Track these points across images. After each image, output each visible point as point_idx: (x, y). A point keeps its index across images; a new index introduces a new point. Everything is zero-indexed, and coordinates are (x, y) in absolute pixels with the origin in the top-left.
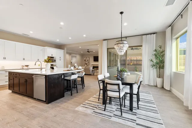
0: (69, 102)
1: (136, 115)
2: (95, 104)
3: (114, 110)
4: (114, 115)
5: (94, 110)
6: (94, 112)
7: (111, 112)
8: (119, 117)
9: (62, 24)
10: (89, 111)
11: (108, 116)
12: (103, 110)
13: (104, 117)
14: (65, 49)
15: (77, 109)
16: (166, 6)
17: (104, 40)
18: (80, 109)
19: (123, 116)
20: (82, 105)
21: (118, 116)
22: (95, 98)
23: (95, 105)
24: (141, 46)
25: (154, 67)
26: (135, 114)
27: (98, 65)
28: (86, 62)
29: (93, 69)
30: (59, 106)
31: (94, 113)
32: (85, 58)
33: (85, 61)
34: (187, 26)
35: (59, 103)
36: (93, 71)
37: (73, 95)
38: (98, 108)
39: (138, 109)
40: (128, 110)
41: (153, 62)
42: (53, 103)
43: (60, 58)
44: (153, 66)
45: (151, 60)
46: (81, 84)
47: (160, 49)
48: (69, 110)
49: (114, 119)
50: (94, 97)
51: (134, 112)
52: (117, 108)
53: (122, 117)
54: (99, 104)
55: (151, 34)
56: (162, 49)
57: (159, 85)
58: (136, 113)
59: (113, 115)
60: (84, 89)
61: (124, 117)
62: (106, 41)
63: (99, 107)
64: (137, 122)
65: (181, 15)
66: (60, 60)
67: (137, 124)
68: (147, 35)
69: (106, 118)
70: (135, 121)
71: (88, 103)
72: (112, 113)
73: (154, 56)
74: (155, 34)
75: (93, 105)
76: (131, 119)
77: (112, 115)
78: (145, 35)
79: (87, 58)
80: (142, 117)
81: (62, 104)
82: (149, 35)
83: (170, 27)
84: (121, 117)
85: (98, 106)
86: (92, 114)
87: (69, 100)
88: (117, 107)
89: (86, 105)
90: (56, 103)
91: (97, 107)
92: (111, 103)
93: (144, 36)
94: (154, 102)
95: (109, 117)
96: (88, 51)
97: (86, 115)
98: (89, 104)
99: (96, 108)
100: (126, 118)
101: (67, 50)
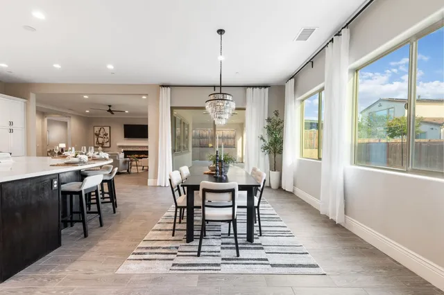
0: (87, 255)
1: (262, 249)
2: (169, 246)
3: (218, 249)
4: (223, 259)
5: (172, 260)
6: (174, 265)
7: (213, 256)
8: (234, 262)
9: (39, 15)
10: (161, 267)
11: (213, 265)
12: (195, 256)
13: (203, 272)
14: (33, 96)
15: (121, 271)
16: (297, 40)
17: (163, 86)
18: (132, 267)
19: (241, 256)
20: (132, 257)
21: (233, 259)
22: (160, 232)
23: (170, 248)
24: (245, 109)
25: (266, 151)
26: (260, 247)
27: (147, 147)
28: (101, 140)
29: (128, 159)
30: (52, 279)
31: (174, 268)
32: (97, 129)
33: (98, 135)
34: (323, 81)
35: (47, 268)
36: (125, 162)
37: (89, 235)
38: (179, 254)
39: (261, 235)
40: (244, 242)
41: (264, 141)
42: (22, 273)
43: (11, 123)
44: (266, 148)
45: (262, 138)
46: (109, 200)
47: (275, 117)
48: (96, 280)
49: (226, 269)
50: (157, 230)
51: (256, 244)
52: (222, 244)
53: (241, 259)
54: (178, 244)
55: (260, 87)
56: (279, 118)
57: (274, 185)
58: (260, 244)
59: (220, 261)
60: (116, 213)
61: (243, 259)
62: (169, 89)
63: (180, 250)
64: (271, 262)
65: (311, 62)
66: (11, 131)
67: (273, 265)
68: (255, 89)
69: (209, 272)
70: (267, 260)
71: (147, 248)
72: (217, 256)
73: (266, 130)
74: (267, 89)
75: (164, 248)
76: (259, 259)
77: (218, 261)
78: (250, 87)
79: (102, 127)
80: (275, 249)
81: (63, 268)
82: (258, 89)
83: (293, 80)
84: (237, 259)
85: (177, 248)
86: (171, 272)
87: (84, 252)
88: (220, 241)
89: (144, 254)
90: (37, 271)
91: (176, 251)
92: (205, 236)
93: (249, 90)
94: (277, 216)
95: (214, 268)
96: (110, 111)
97: (157, 279)
98: (152, 248)
99: (175, 254)
100: (248, 259)
101: (37, 101)
